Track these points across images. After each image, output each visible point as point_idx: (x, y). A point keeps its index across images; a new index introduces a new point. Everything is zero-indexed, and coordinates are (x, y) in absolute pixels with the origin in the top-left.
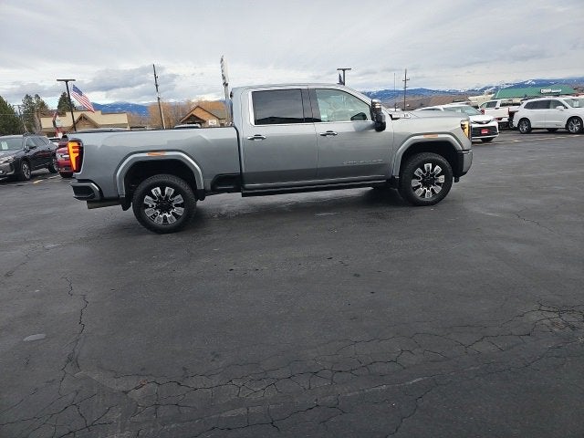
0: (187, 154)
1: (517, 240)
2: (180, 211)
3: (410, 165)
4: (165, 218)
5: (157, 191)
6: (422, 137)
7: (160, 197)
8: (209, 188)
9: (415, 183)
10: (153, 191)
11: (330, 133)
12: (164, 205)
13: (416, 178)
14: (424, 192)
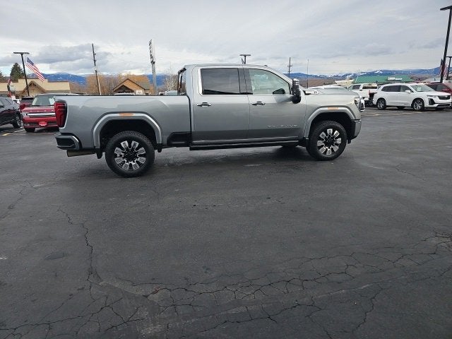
0: (150, 116)
1: (403, 187)
2: (142, 160)
3: (317, 130)
4: (131, 164)
5: (125, 144)
6: (327, 109)
7: (127, 149)
8: (165, 142)
9: (320, 143)
10: (122, 144)
11: (259, 103)
12: (130, 155)
13: (320, 139)
14: (326, 151)
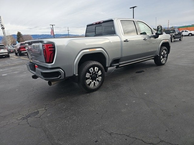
0: (104, 50)
2: (100, 79)
4: (94, 83)
5: (92, 70)
13: (162, 55)
14: (163, 61)
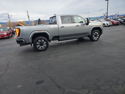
0: (47, 31)
2: (45, 45)
3: (93, 32)
5: (40, 41)
6: (95, 26)
8: (52, 39)
12: (41, 44)
13: (94, 35)
14: (95, 38)
